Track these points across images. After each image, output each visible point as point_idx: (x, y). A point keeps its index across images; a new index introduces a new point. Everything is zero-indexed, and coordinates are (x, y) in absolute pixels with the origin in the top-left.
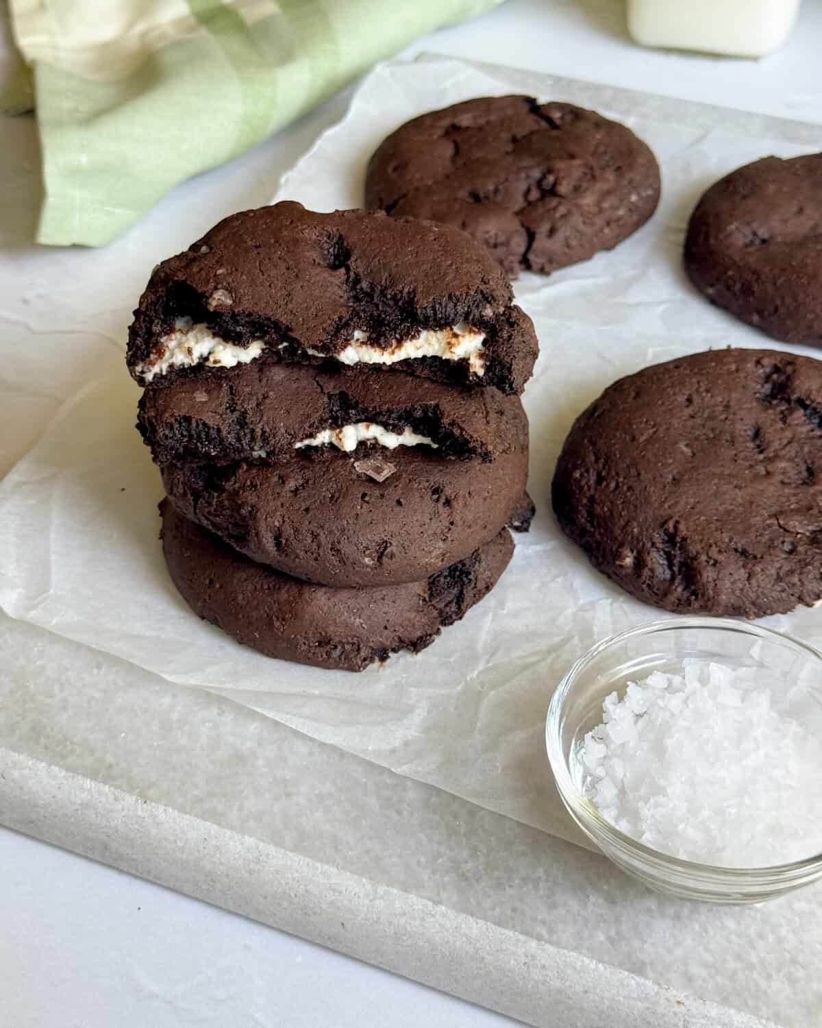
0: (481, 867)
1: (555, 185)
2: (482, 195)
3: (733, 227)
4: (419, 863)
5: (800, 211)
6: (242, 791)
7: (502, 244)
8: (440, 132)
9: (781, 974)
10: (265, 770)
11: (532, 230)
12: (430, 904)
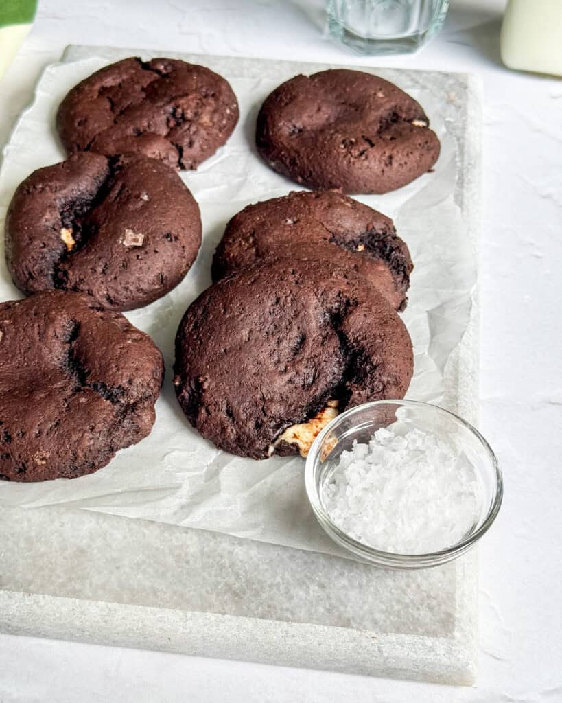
0: (244, 585)
1: (183, 114)
2: (142, 130)
3: (281, 124)
4: (207, 592)
5: (319, 109)
6: (89, 574)
7: (164, 158)
8: (97, 94)
9: (424, 606)
10: (99, 555)
11: (180, 145)
12: (220, 615)
